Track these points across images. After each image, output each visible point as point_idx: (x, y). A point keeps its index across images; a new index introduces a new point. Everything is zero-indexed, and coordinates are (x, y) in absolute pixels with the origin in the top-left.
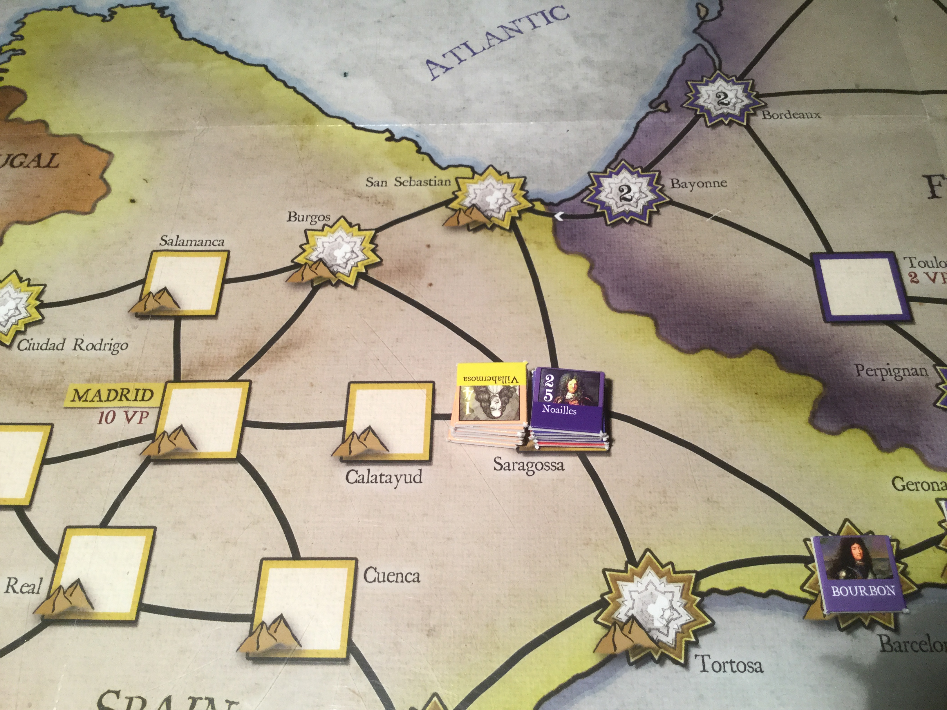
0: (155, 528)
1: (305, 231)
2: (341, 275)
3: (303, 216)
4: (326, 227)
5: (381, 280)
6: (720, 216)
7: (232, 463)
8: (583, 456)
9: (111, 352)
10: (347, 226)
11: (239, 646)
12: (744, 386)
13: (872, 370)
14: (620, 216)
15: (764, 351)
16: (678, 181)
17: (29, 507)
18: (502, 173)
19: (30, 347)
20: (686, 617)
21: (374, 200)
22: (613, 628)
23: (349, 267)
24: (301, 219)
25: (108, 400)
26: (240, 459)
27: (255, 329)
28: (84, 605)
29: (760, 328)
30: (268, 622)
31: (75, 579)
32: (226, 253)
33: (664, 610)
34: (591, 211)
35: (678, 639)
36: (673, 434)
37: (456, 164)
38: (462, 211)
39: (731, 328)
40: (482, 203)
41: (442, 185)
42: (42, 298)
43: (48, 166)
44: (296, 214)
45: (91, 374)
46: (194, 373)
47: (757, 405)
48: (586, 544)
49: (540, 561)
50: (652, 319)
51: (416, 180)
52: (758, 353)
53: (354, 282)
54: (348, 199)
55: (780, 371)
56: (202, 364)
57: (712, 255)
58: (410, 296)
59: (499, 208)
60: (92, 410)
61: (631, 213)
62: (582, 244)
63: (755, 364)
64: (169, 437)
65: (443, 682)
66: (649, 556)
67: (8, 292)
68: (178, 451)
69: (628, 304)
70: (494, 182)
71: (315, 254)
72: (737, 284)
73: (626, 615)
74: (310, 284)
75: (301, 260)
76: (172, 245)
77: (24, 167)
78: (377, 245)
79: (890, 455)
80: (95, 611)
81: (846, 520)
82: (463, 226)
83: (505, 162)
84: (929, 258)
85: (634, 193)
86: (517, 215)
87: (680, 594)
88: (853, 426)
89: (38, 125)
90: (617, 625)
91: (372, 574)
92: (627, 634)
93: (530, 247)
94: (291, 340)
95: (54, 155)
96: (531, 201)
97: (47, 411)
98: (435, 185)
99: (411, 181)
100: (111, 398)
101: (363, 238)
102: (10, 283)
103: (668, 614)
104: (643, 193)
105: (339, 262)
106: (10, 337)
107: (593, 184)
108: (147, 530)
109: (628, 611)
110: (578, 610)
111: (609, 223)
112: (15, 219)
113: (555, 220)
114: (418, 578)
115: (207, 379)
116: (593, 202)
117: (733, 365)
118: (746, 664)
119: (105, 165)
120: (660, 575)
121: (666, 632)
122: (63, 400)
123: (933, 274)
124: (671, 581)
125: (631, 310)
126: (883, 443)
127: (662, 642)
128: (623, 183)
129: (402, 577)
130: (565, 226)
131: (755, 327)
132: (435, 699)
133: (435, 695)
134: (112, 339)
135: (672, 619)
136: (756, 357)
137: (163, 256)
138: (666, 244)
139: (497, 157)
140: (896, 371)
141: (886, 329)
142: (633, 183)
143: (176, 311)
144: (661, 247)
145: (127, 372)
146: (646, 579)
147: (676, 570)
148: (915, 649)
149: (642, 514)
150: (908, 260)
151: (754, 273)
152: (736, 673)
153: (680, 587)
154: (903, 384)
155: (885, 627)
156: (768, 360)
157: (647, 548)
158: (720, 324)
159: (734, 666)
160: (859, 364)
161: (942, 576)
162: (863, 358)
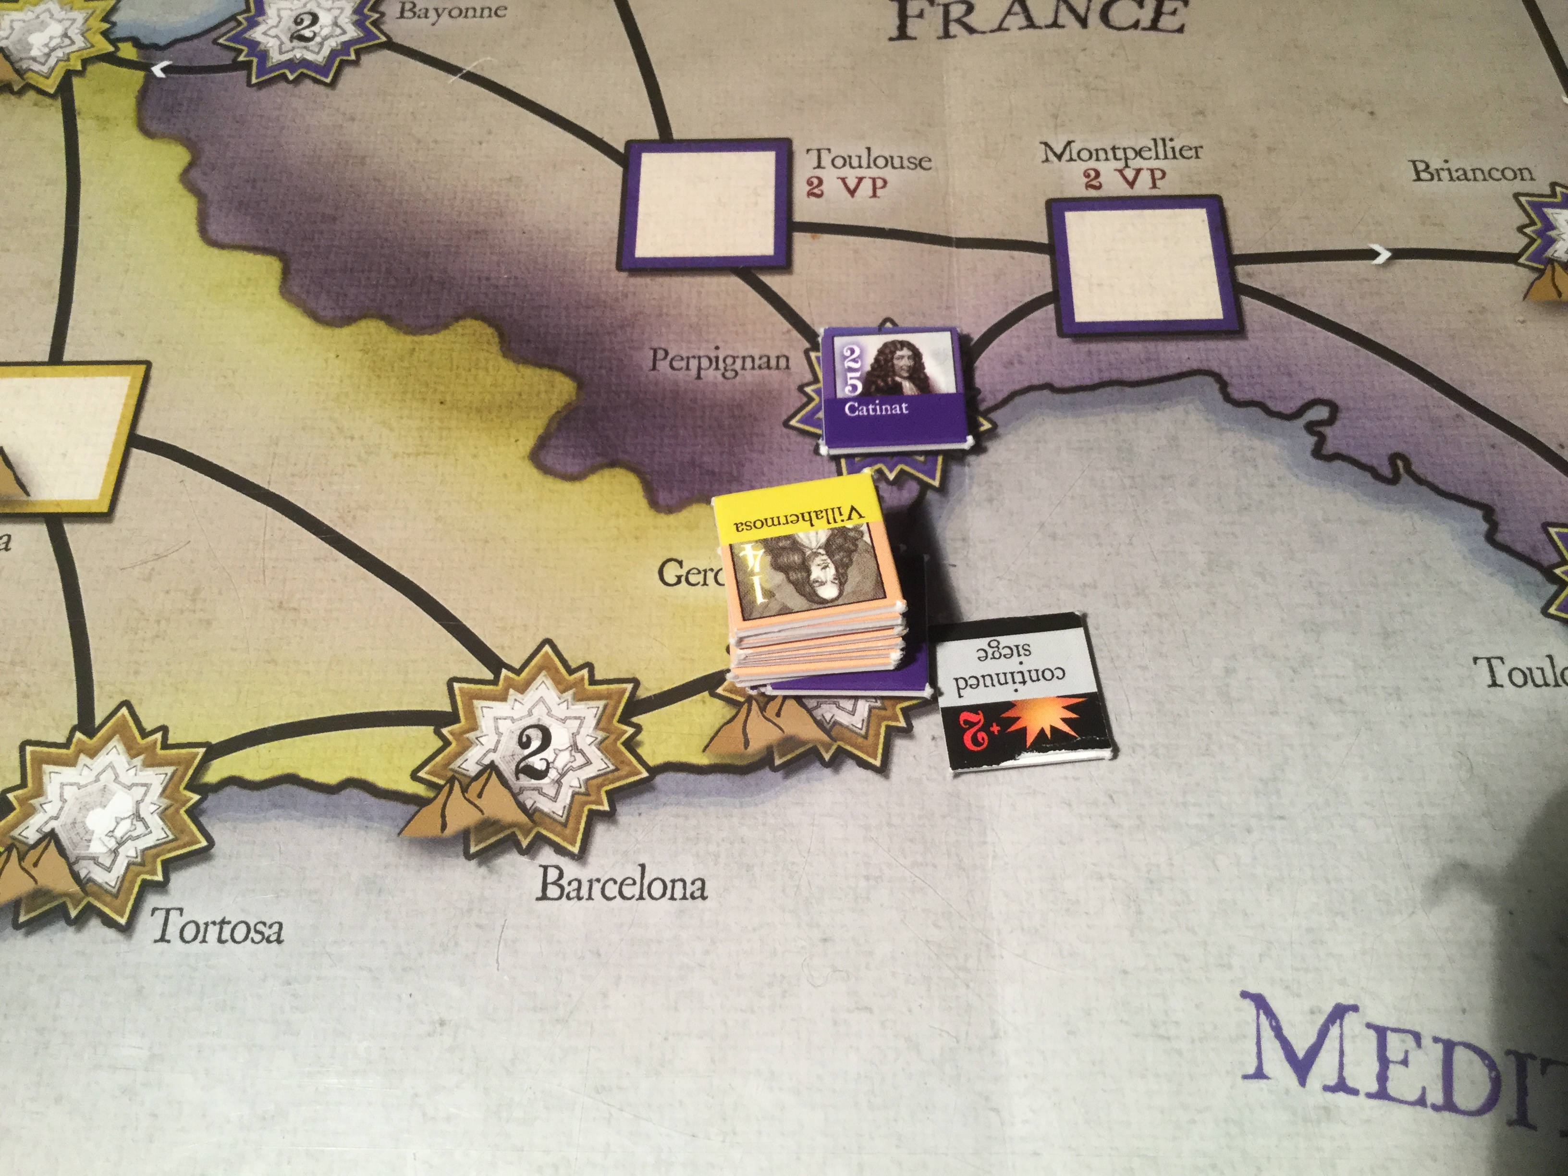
6: (472, 71)
8: (56, 524)
12: (423, 389)
13: (682, 359)
14: (281, 69)
15: (482, 324)
16: (415, 6)
20: (158, 832)
22: (5, 855)
29: (488, 279)
33: (119, 821)
34: (226, 58)
35: (130, 876)
39: (431, 278)
40: (19, 46)
47: (437, 423)
50: (281, 260)
52: (471, 326)
55: (502, 360)
57: (436, 142)
59: (48, 55)
61: (303, 63)
62: (189, 120)
63: (457, 346)
66: (123, 715)
69: (242, 233)
72: (469, 195)
73: (38, 830)
79: (672, 519)
81: (548, 641)
84: (857, 149)
85: (322, 27)
86: (79, 68)
88: (613, 464)
90: (14, 851)
92: (29, 866)
93: (83, 126)
96: (115, 42)
103: (123, 828)
107: (247, 10)
109: (46, 823)
113: (150, 76)
116: (240, 44)
117: (414, 349)
118: (252, 926)
120: (132, 751)
121: (108, 863)
123: (856, 181)
125: (244, 243)
126: (663, 497)
127: (95, 883)
128: (306, 10)
130: (167, 87)
131: (479, 279)
135: (130, 838)
136: (463, 334)
138: (353, 120)
140: (729, 361)
141: (735, 282)
142: (326, 9)
144: (341, 126)
146: (102, 760)
147: (170, 742)
148: (608, 893)
149: (136, 633)
150: (814, 154)
151: (508, 176)
152: (226, 944)
153: (166, 774)
154: (734, 385)
155: (560, 850)
156: (485, 339)
157: (124, 698)
158: (412, 271)
159: (227, 930)
160: (660, 348)
161: (704, 750)
162: (671, 337)
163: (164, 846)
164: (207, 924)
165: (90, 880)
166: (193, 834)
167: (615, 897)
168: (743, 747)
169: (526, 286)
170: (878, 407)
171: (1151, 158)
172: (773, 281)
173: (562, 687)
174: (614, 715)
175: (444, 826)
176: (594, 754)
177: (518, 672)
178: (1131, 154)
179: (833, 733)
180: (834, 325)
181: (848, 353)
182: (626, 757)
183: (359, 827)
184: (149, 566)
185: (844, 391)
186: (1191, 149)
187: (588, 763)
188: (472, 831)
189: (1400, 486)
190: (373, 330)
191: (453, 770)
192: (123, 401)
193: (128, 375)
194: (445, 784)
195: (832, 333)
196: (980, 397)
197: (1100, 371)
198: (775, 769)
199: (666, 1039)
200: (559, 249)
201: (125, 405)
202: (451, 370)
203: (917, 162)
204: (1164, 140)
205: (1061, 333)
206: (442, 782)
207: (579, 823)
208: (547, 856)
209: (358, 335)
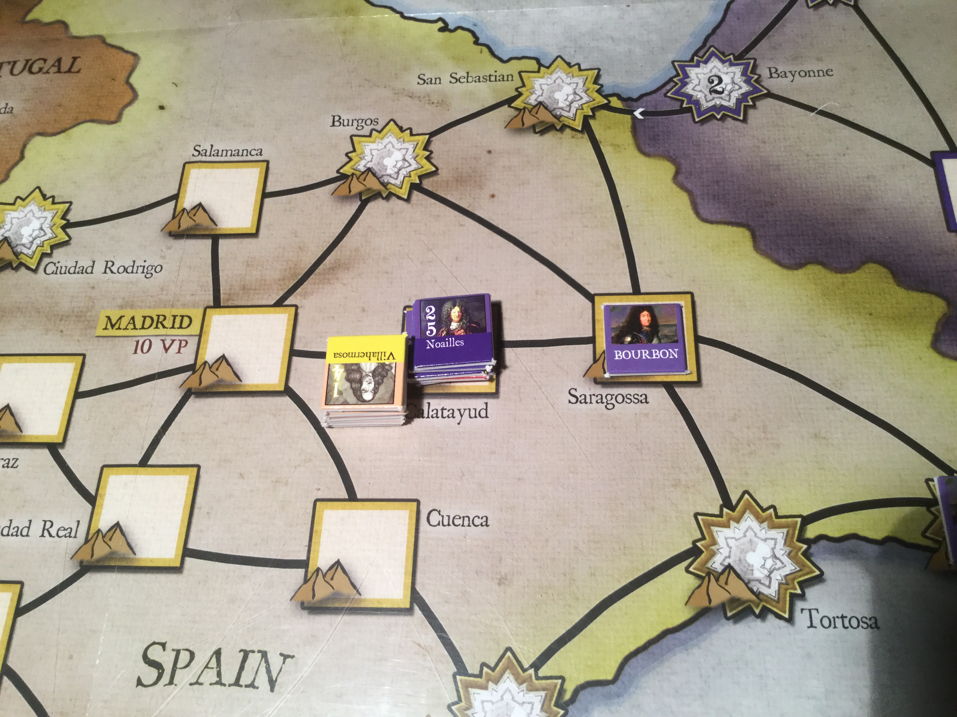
0: (199, 467)
1: (351, 137)
2: (393, 187)
3: (349, 120)
4: (374, 132)
5: (437, 191)
6: (825, 110)
7: (279, 396)
8: (669, 387)
9: (144, 275)
10: (397, 130)
11: (293, 594)
12: (857, 306)
14: (711, 111)
15: (879, 266)
16: (777, 70)
17: (62, 445)
18: (572, 64)
19: (57, 271)
20: (790, 567)
21: (427, 99)
22: (707, 577)
23: (401, 177)
24: (346, 123)
25: (143, 328)
26: (288, 392)
27: (300, 248)
28: (125, 550)
29: (874, 238)
30: (324, 569)
31: (115, 522)
32: (265, 164)
33: (765, 559)
34: (676, 106)
35: (782, 591)
36: (775, 362)
37: (520, 56)
38: (527, 110)
40: (550, 101)
41: (503, 80)
42: (68, 218)
43: (69, 71)
44: (340, 118)
45: (123, 299)
46: (235, 298)
47: (871, 326)
48: (675, 486)
49: (622, 504)
50: (748, 230)
51: (474, 77)
52: (872, 267)
53: (407, 195)
54: (398, 100)
55: (897, 288)
56: (244, 288)
57: (818, 155)
58: (470, 209)
59: (570, 106)
60: (125, 338)
61: (722, 108)
62: (666, 145)
63: (869, 280)
64: (210, 367)
65: (517, 635)
66: (748, 499)
67: (31, 211)
68: (222, 383)
69: (720, 214)
70: (564, 76)
71: (363, 163)
73: (721, 564)
74: (358, 197)
75: (347, 170)
76: (206, 155)
77: (43, 73)
78: (431, 152)
80: (137, 556)
82: (528, 128)
83: (575, 52)
85: (726, 85)
86: (591, 114)
87: (783, 542)
89: (56, 26)
90: (711, 576)
91: (435, 518)
92: (723, 585)
93: (606, 150)
94: (340, 260)
95: (75, 59)
96: (606, 97)
97: (78, 341)
98: (496, 81)
99: (468, 77)
100: (147, 325)
101: (416, 143)
102: (33, 202)
103: (769, 563)
104: (736, 84)
105: (389, 171)
106: (35, 261)
107: (678, 75)
108: (190, 469)
109: (724, 560)
110: (668, 558)
111: (697, 120)
112: (36, 131)
113: (634, 118)
114: (487, 521)
115: (249, 304)
116: (678, 96)
117: (844, 282)
118: (861, 620)
119: (130, 68)
121: (767, 583)
122: (95, 328)
124: (773, 527)
125: (724, 220)
127: (763, 594)
128: (713, 74)
129: (469, 521)
130: (646, 124)
131: (869, 238)
132: (509, 654)
133: (509, 649)
134: (145, 261)
135: (775, 569)
136: (869, 273)
137: (196, 168)
138: (765, 143)
139: (565, 47)
142: (724, 73)
143: (212, 229)
144: (759, 147)
145: (163, 297)
146: (744, 524)
151: (867, 175)
152: (847, 629)
153: (784, 533)
156: (884, 275)
157: (744, 489)
158: (828, 234)
159: (846, 621)
163: (795, 574)
164: (834, 618)
166: (811, 568)
169: (897, 243)
190: (816, 271)
200: (910, 219)
201: (687, 318)
206: (940, 539)
209: (809, 274)
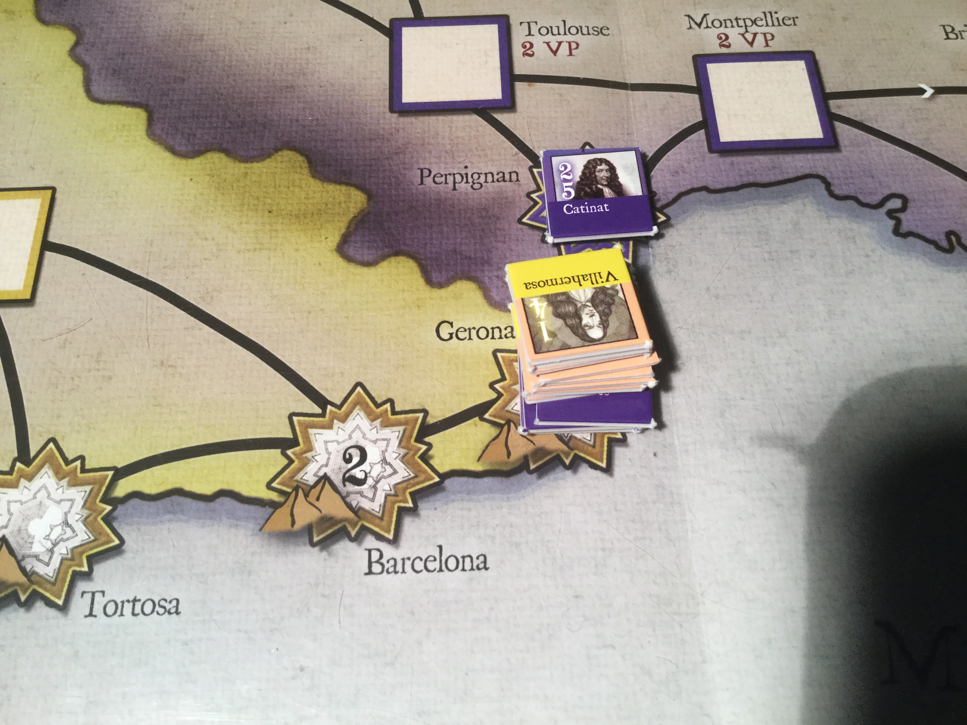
12: (256, 202)
13: (442, 176)
15: (295, 153)
20: (82, 537)
29: (297, 121)
33: (53, 527)
35: (62, 571)
36: (134, 272)
39: (256, 121)
47: (268, 227)
50: (146, 111)
52: (286, 156)
55: (312, 181)
57: (253, 23)
62: (72, 11)
66: (51, 449)
69: (117, 92)
72: (279, 61)
79: (443, 292)
81: (359, 384)
84: (556, 22)
87: (82, 503)
88: (397, 254)
103: (56, 533)
117: (247, 173)
118: (157, 602)
120: (59, 475)
121: (47, 560)
123: (557, 44)
124: (74, 483)
125: (119, 99)
126: (435, 276)
127: (38, 574)
131: (291, 120)
135: (62, 540)
136: (282, 162)
138: (192, 8)
140: (475, 176)
141: (475, 120)
144: (184, 14)
146: (37, 482)
147: (86, 467)
148: (417, 568)
149: (57, 387)
150: (525, 26)
151: (306, 46)
152: (138, 617)
153: (86, 492)
154: (481, 194)
155: (380, 537)
156: (298, 164)
157: (51, 436)
158: (242, 117)
159: (138, 606)
160: (425, 169)
161: (479, 460)
162: (433, 160)
163: (86, 546)
164: (123, 602)
165: (34, 573)
166: (108, 535)
167: (421, 571)
168: (506, 457)
169: (325, 125)
170: (587, 207)
171: (763, 25)
172: (503, 118)
173: (372, 417)
174: (411, 437)
175: (293, 523)
176: (399, 465)
177: (339, 407)
178: (749, 23)
179: (571, 444)
180: (549, 149)
181: (563, 169)
182: (422, 467)
183: (231, 526)
184: (63, 337)
185: (561, 197)
186: (790, 19)
187: (395, 472)
188: (314, 525)
189: (954, 254)
190: (216, 160)
191: (297, 481)
192: (37, 216)
193: (38, 197)
194: (292, 492)
195: (550, 155)
196: (656, 198)
197: (741, 176)
198: (530, 472)
199: (466, 674)
200: (347, 98)
201: (39, 220)
202: (275, 187)
203: (599, 30)
204: (770, 13)
205: (711, 150)
206: (289, 490)
207: (392, 517)
208: (370, 542)
209: (205, 163)
